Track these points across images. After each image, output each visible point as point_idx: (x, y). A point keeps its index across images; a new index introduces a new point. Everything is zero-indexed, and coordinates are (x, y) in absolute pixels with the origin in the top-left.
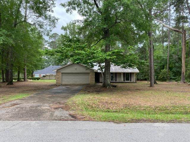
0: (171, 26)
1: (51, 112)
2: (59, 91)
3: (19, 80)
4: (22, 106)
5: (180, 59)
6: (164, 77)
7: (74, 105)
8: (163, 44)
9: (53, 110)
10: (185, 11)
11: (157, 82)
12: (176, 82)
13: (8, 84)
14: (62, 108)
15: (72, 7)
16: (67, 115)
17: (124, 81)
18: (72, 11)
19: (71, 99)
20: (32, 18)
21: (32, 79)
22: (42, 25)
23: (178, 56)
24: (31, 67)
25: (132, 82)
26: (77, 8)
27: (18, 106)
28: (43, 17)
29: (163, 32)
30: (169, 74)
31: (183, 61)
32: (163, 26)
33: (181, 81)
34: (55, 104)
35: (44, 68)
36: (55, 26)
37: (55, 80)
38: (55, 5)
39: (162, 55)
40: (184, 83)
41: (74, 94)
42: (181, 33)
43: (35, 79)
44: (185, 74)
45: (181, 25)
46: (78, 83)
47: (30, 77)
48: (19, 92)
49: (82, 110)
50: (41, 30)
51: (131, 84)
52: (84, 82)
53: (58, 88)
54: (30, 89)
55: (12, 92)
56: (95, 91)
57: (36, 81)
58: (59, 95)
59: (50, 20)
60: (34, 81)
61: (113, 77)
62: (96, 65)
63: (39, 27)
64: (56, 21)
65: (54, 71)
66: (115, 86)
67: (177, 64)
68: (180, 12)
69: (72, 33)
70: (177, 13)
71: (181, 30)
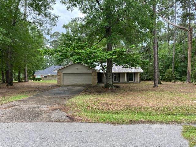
0: (177, 24)
1: (48, 114)
2: (60, 92)
3: (19, 81)
4: (19, 108)
5: (186, 58)
6: (169, 77)
7: (74, 106)
8: (169, 42)
9: (51, 111)
10: (192, 8)
11: (162, 82)
12: (182, 82)
13: (8, 85)
14: (60, 109)
15: (73, 4)
16: (65, 117)
17: (128, 81)
18: (73, 8)
19: (71, 100)
20: (31, 16)
21: (34, 79)
22: (42, 23)
23: (184, 55)
24: (32, 67)
25: (135, 82)
26: (78, 5)
27: (16, 107)
28: (43, 15)
29: (169, 29)
30: (174, 74)
31: (189, 61)
32: (169, 24)
33: (186, 81)
34: (54, 105)
35: (45, 68)
36: (55, 25)
37: (57, 81)
38: (55, 2)
39: (168, 54)
40: (190, 83)
41: (75, 95)
42: (187, 31)
43: (36, 79)
44: (190, 73)
45: (187, 23)
46: (80, 83)
47: (31, 78)
48: (19, 94)
49: (80, 111)
50: (41, 28)
51: (134, 84)
52: (86, 83)
53: (59, 89)
54: (30, 90)
55: (11, 93)
56: (97, 92)
57: (38, 81)
58: (59, 96)
59: (50, 18)
60: (35, 82)
61: (117, 77)
62: (98, 65)
63: (39, 25)
64: (56, 19)
65: (55, 71)
66: (117, 87)
67: (183, 64)
68: (187, 9)
69: (73, 32)
70: (183, 10)
71: (187, 28)
